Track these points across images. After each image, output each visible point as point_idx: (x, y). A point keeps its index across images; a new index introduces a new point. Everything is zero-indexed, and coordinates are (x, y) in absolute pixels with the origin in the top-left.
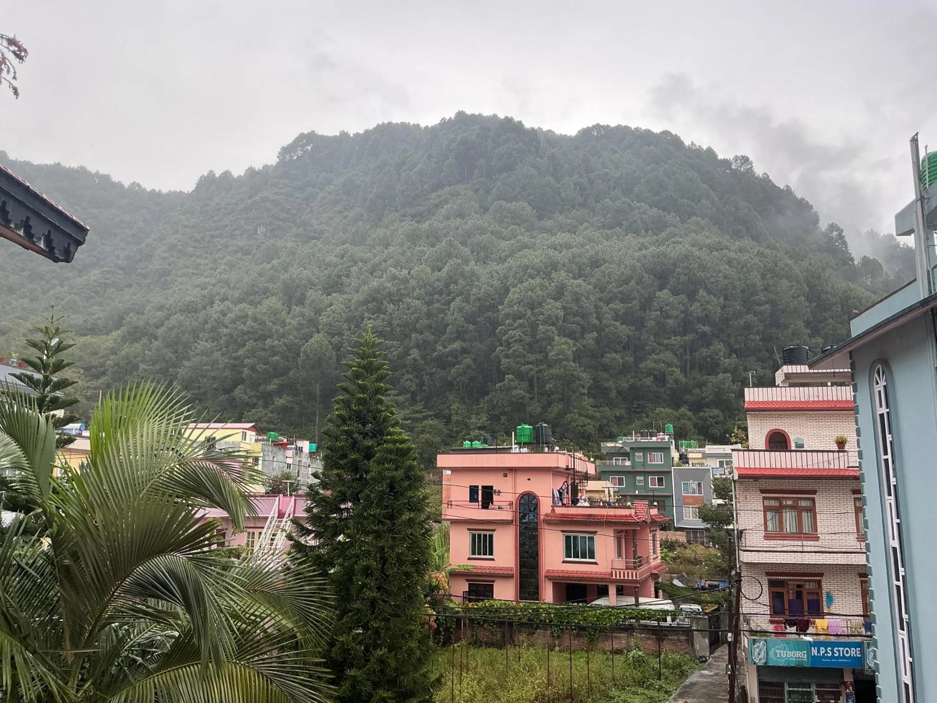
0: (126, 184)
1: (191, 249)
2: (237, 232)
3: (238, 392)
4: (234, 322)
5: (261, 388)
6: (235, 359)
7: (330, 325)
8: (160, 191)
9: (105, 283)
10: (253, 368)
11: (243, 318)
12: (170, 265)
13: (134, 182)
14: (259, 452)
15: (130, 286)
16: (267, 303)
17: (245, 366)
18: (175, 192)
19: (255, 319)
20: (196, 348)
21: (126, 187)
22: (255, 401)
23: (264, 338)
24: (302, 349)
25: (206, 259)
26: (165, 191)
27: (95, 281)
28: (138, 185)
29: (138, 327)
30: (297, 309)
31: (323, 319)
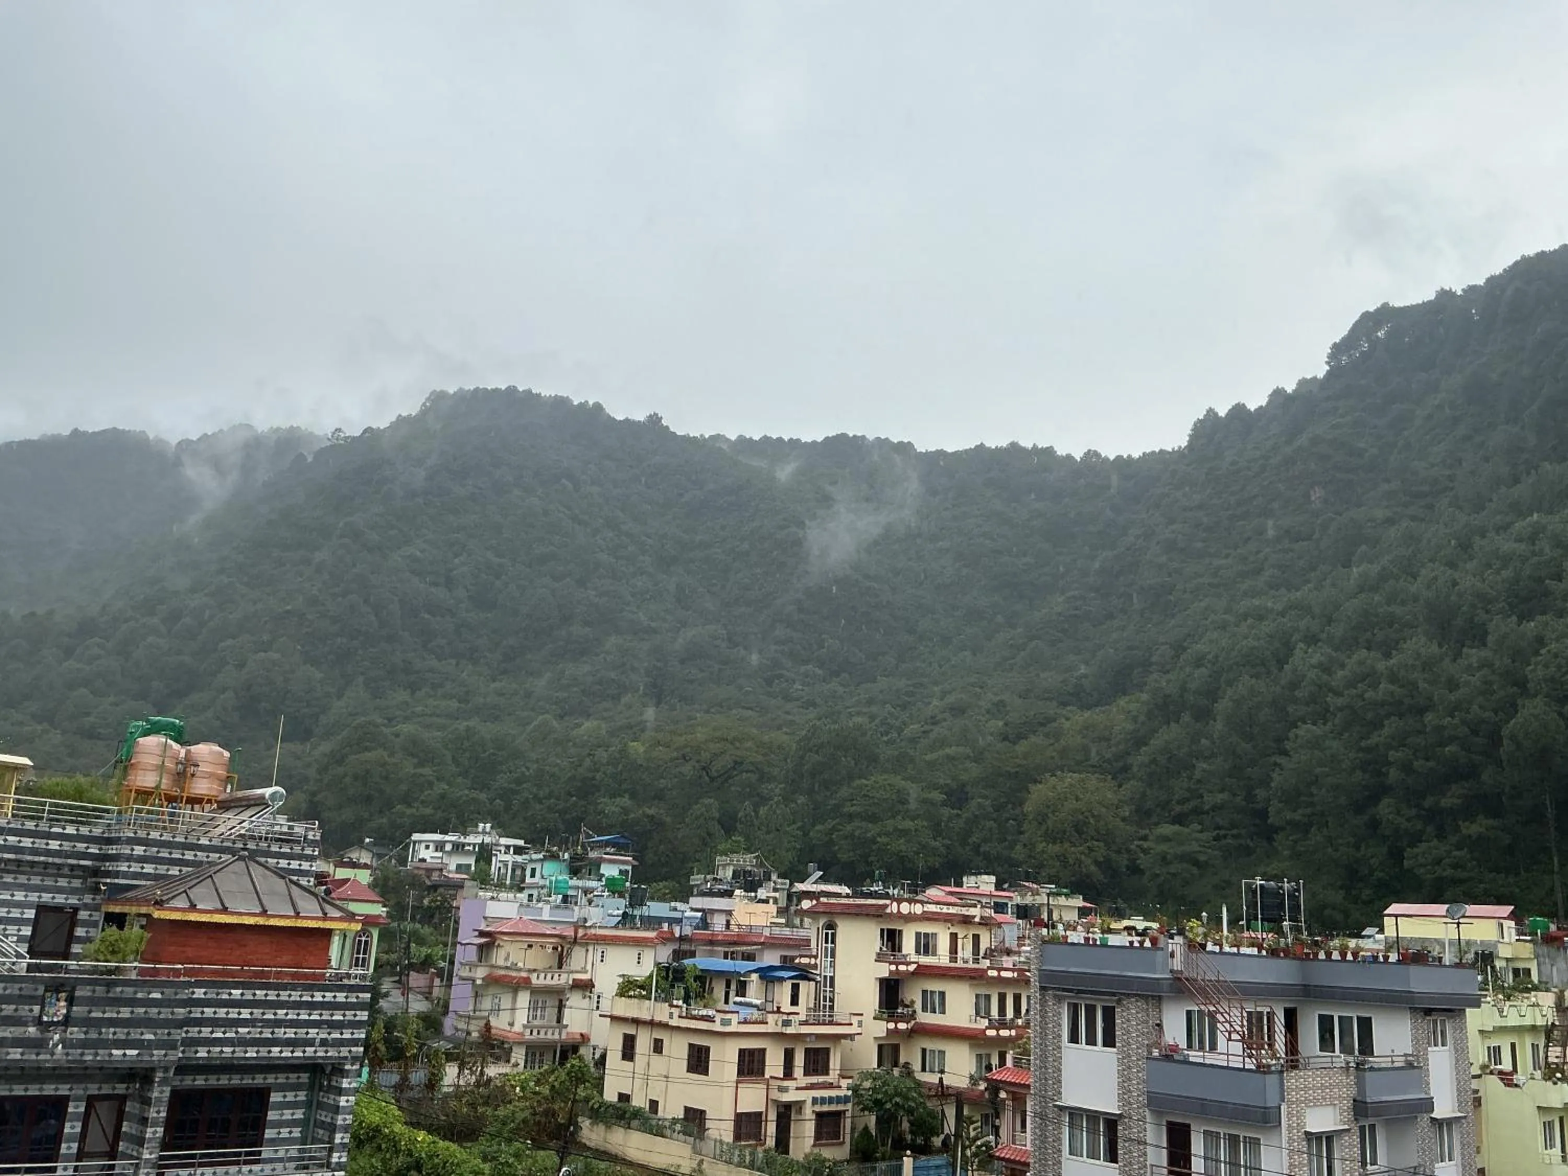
0: (1078, 456)
1: (1199, 545)
2: (1275, 505)
3: (1385, 808)
4: (1351, 684)
5: (1428, 802)
6: (1368, 750)
7: (1552, 679)
8: (1129, 456)
9: (1076, 616)
10: (1407, 768)
11: (1369, 677)
12: (1170, 575)
13: (1089, 451)
14: (1529, 959)
15: (1111, 616)
16: (1410, 646)
17: (1390, 764)
18: (1153, 453)
19: (1393, 678)
20: (1297, 736)
21: (1079, 460)
22: (1419, 827)
23: (1422, 711)
24: (1505, 732)
25: (1227, 556)
26: (1136, 455)
27: (1060, 614)
28: (1096, 454)
29: (1170, 696)
30: (1473, 655)
31: (1536, 672)
